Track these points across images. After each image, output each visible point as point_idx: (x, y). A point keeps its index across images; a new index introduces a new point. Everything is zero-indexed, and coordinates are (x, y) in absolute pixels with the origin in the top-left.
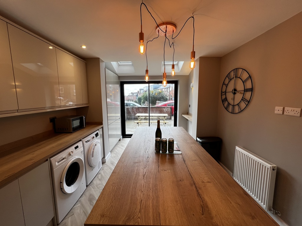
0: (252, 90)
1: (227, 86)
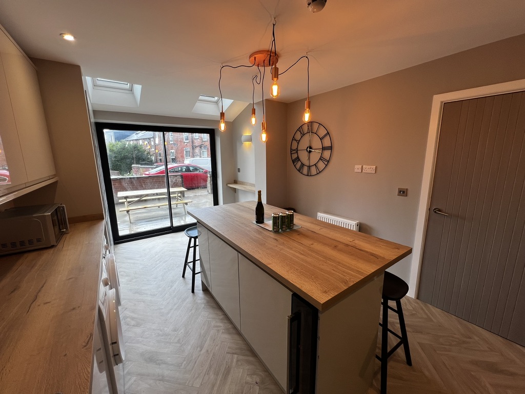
0: (331, 148)
1: (298, 142)
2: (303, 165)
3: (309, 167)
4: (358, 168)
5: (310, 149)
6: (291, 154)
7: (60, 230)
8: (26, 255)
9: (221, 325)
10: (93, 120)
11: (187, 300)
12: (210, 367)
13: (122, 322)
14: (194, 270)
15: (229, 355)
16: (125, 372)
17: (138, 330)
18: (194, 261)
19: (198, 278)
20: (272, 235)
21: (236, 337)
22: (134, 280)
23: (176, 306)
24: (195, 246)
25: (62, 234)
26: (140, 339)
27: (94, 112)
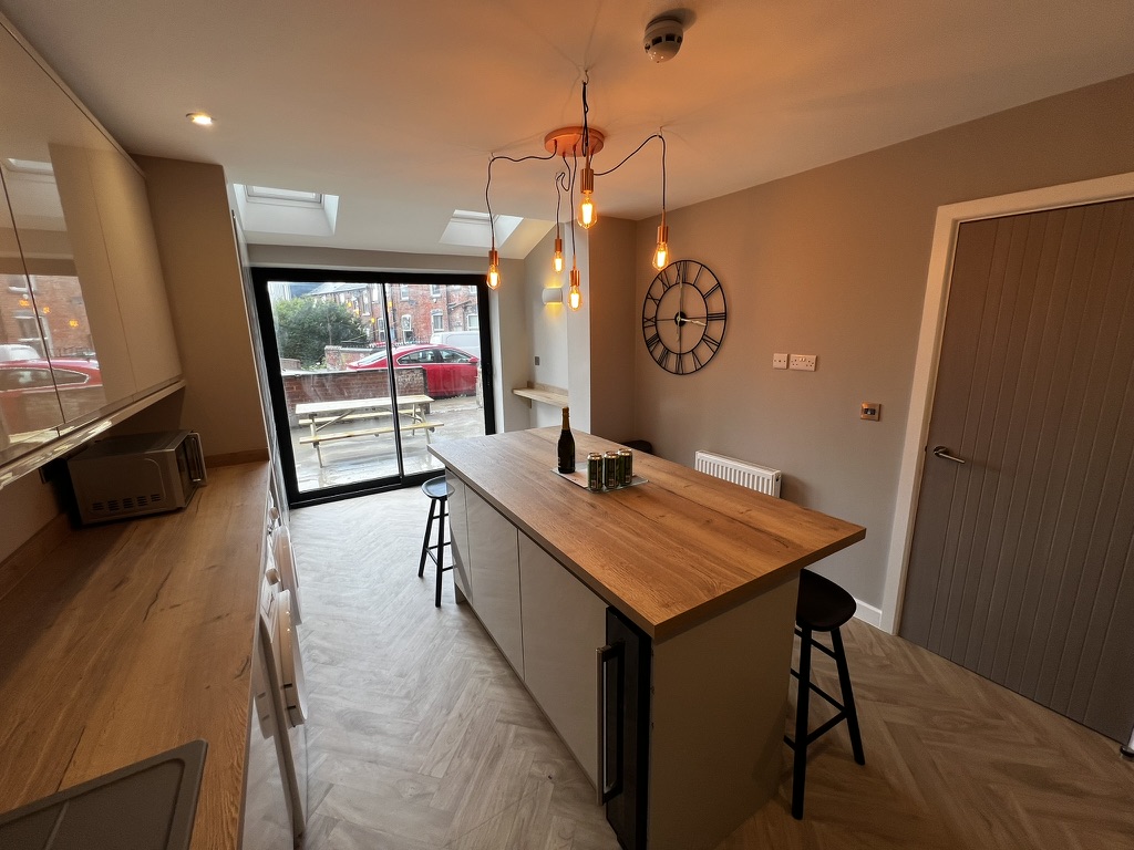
1: (658, 303)
2: (667, 351)
3: (680, 355)
4: (779, 360)
5: (682, 318)
6: (644, 328)
7: (191, 479)
8: (134, 524)
9: (489, 669)
10: (246, 263)
11: (427, 621)
12: (465, 743)
13: (304, 657)
14: (440, 562)
15: (501, 726)
16: (309, 744)
17: (333, 672)
18: (441, 546)
19: (448, 577)
20: (587, 497)
21: (517, 693)
22: (327, 579)
23: (406, 630)
24: (442, 516)
25: (196, 487)
26: (338, 688)
27: (250, 247)
